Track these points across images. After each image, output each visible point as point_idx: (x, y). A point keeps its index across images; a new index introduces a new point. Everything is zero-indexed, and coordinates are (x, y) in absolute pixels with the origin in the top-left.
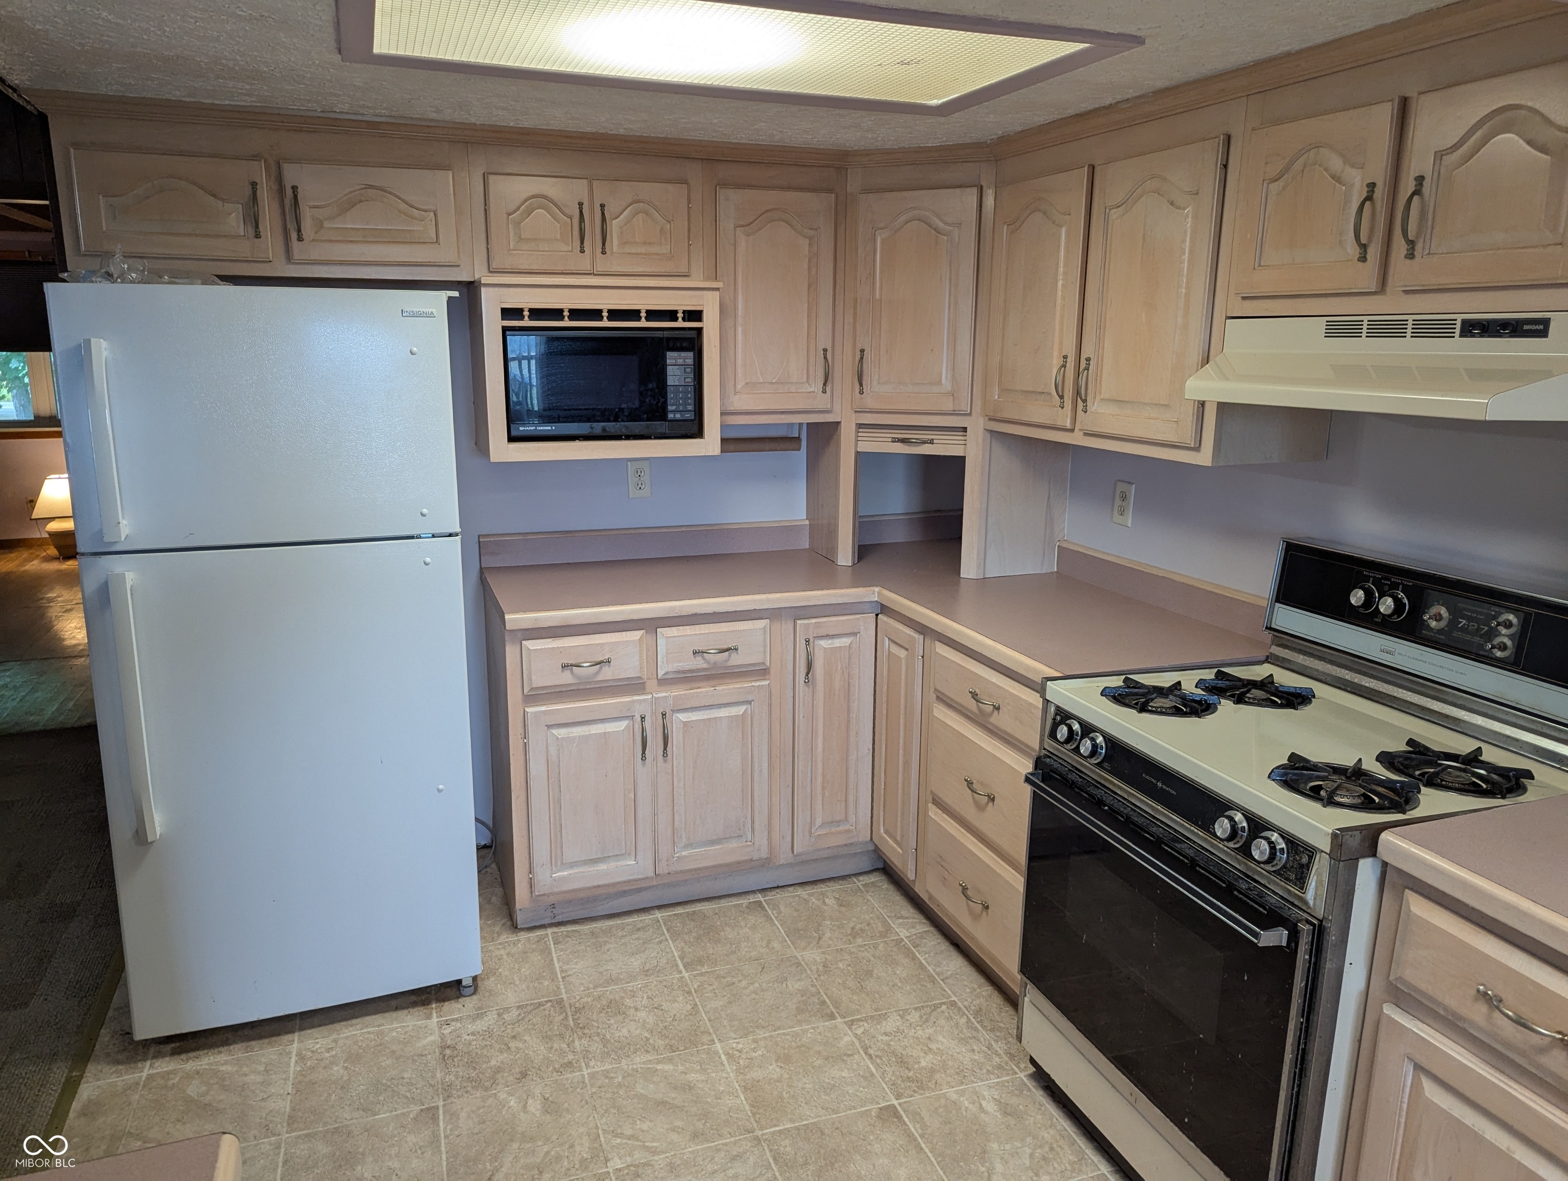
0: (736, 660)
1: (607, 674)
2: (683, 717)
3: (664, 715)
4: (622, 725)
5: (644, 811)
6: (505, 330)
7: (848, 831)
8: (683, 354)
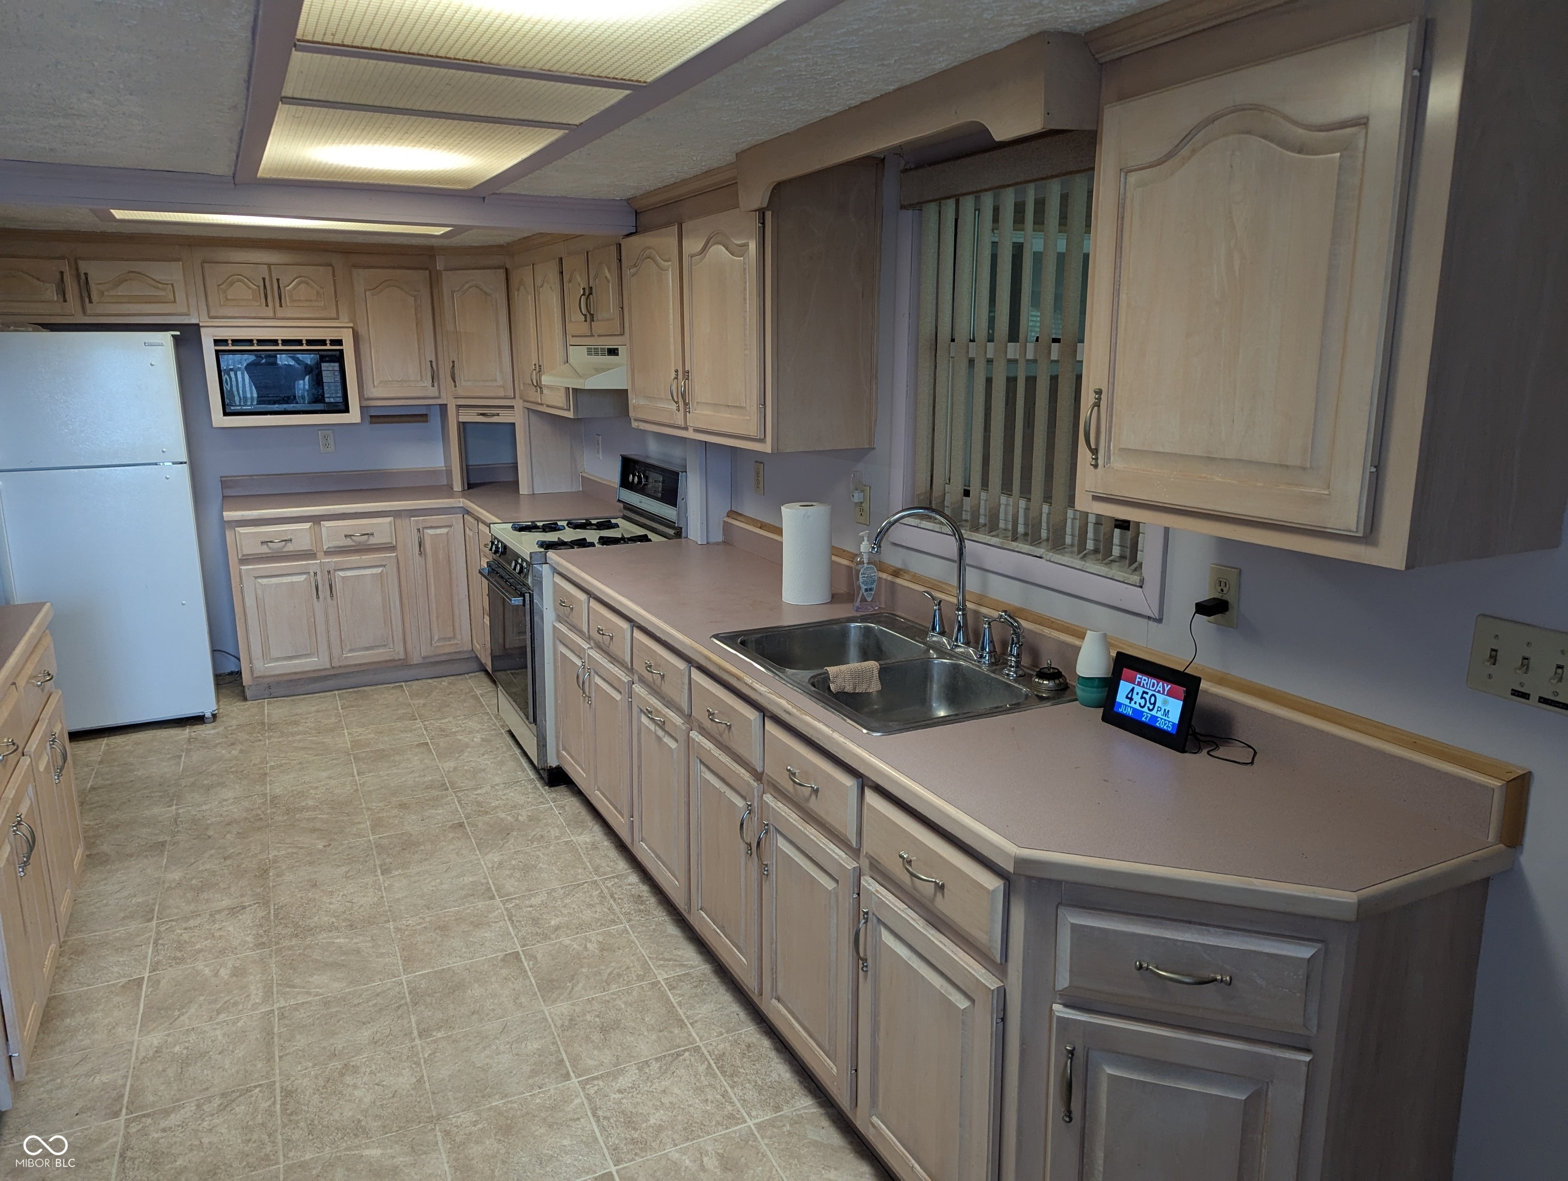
0: (372, 541)
1: (290, 547)
2: (341, 574)
3: (329, 572)
4: (304, 577)
5: (321, 629)
6: (217, 352)
7: (457, 644)
8: (332, 364)
